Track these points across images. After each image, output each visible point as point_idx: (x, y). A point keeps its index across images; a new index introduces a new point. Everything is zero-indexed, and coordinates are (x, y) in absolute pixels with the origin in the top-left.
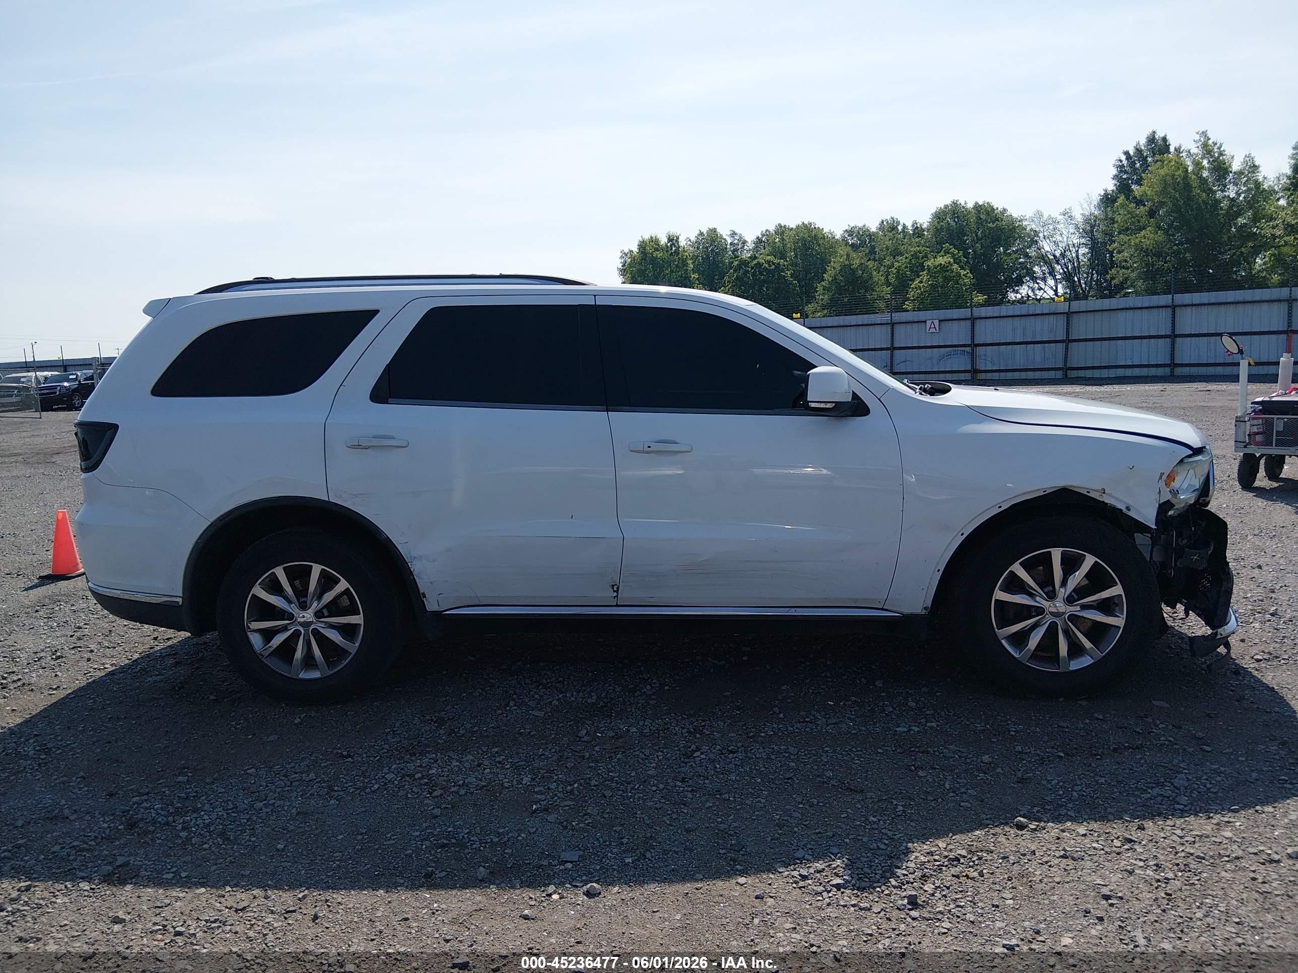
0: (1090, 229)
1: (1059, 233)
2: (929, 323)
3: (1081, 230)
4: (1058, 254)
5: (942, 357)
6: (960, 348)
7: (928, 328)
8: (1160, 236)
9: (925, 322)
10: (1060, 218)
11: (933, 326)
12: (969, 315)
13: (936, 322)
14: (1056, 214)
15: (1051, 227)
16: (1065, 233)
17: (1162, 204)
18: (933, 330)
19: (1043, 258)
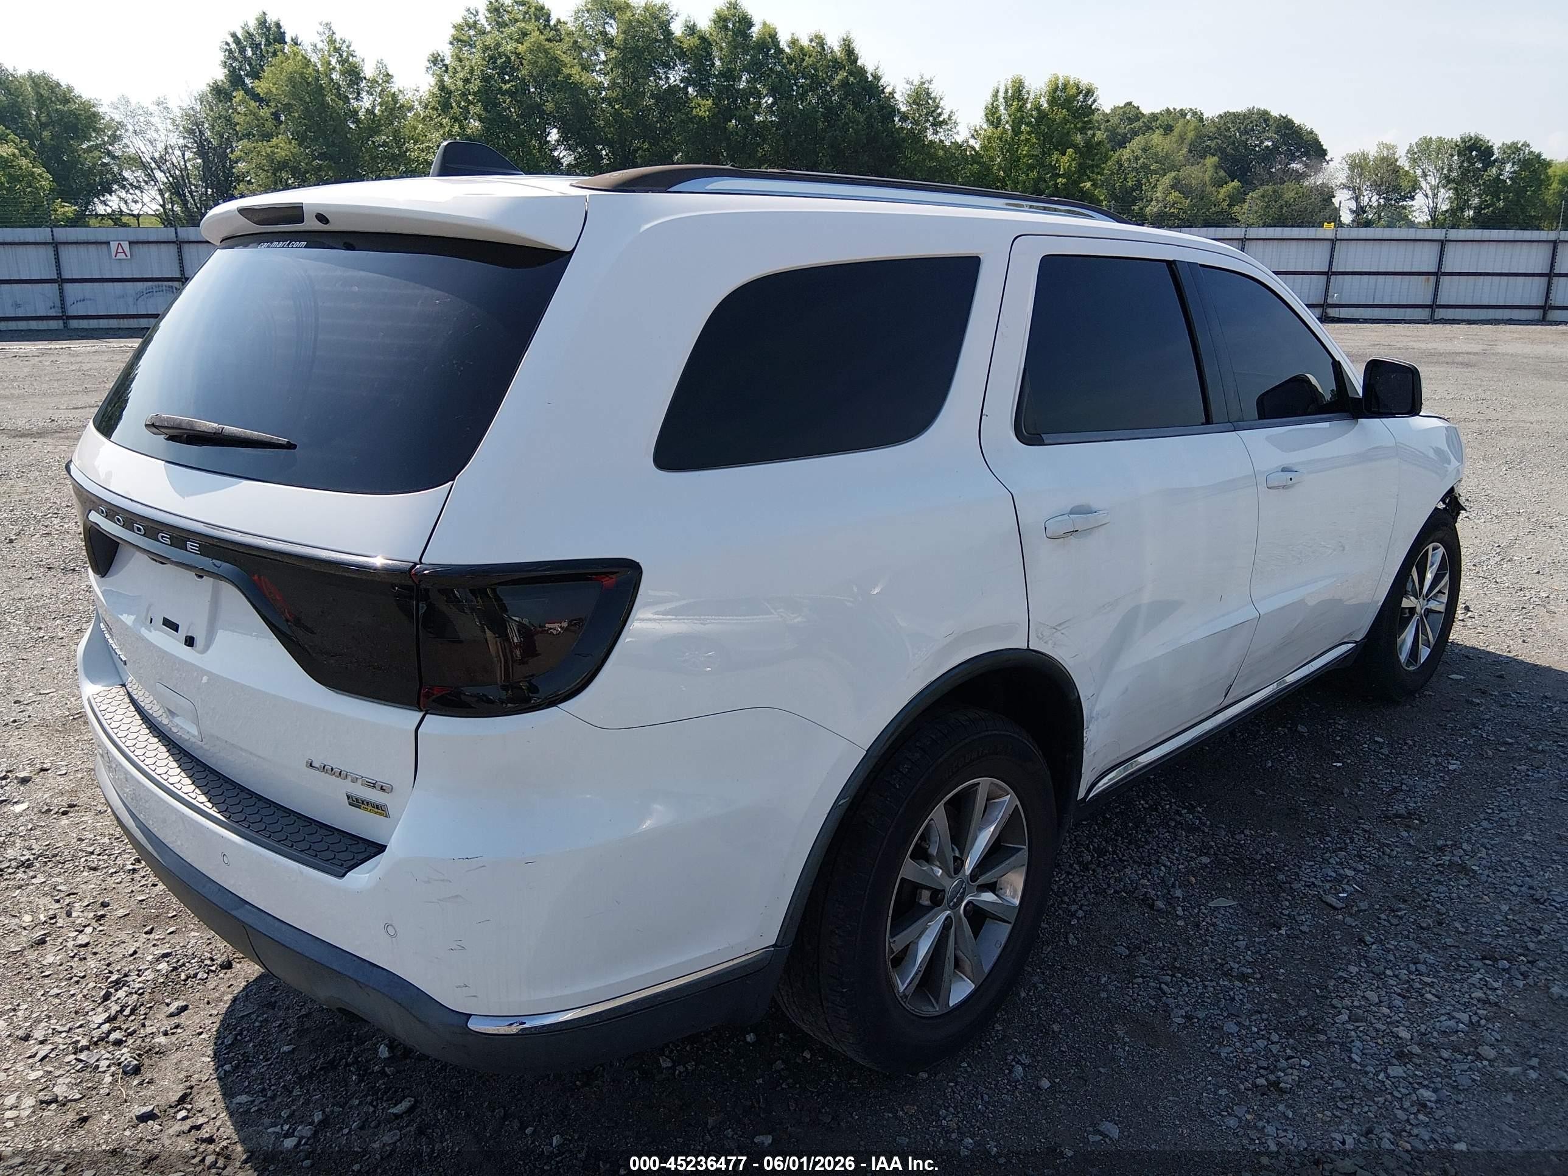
0: (193, 129)
1: (153, 128)
2: (114, 245)
3: (181, 128)
4: (157, 155)
5: (139, 295)
6: (166, 283)
7: (114, 254)
8: (295, 147)
9: (108, 243)
10: (153, 108)
11: (120, 250)
12: (173, 237)
13: (126, 245)
14: (148, 102)
15: (142, 119)
16: (161, 129)
17: (288, 108)
18: (122, 256)
19: (137, 162)
